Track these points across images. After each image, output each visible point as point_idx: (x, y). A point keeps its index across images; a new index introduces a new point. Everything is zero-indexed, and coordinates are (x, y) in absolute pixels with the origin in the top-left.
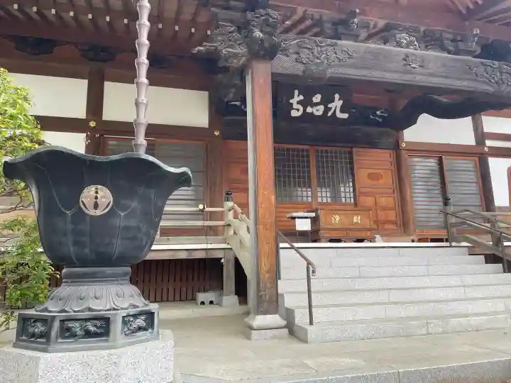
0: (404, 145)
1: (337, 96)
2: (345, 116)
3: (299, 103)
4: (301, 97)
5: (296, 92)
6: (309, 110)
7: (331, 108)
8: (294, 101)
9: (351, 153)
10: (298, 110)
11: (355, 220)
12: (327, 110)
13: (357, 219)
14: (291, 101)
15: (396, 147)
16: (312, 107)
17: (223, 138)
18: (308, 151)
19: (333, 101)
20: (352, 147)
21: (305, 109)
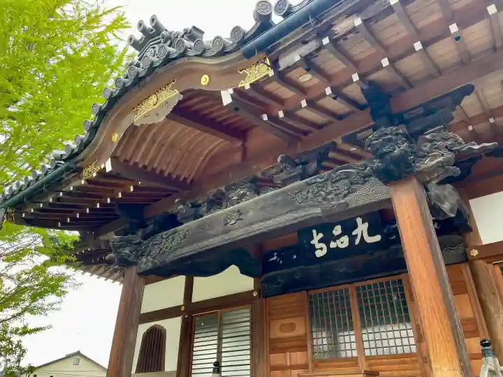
1: (359, 220)
2: (378, 238)
3: (320, 241)
4: (321, 235)
5: (314, 232)
6: (333, 245)
7: (357, 235)
8: (315, 242)
9: (400, 282)
10: (321, 249)
12: (352, 239)
14: (312, 242)
16: (335, 241)
17: (263, 297)
18: (347, 291)
19: (356, 227)
20: (400, 274)
21: (328, 246)
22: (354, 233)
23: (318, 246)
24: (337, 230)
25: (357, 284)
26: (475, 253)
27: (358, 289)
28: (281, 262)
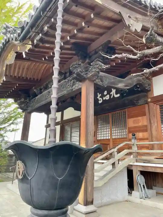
1: (113, 89)
2: (118, 95)
3: (100, 97)
4: (100, 95)
5: (98, 93)
8: (98, 97)
9: (125, 112)
10: (100, 100)
14: (98, 98)
16: (105, 97)
18: (109, 115)
19: (112, 91)
20: (125, 109)
21: (103, 99)
22: (111, 94)
23: (100, 99)
24: (105, 93)
25: (112, 113)
26: (149, 100)
27: (112, 115)
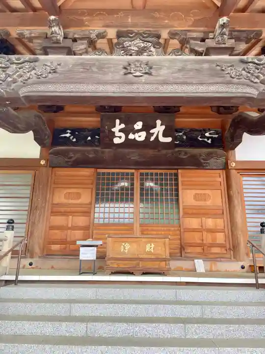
0: (234, 165)
1: (159, 122)
2: (169, 140)
3: (120, 131)
4: (123, 126)
5: (118, 121)
6: (131, 136)
7: (153, 133)
8: (116, 130)
9: (176, 175)
10: (120, 137)
11: (148, 249)
12: (149, 135)
13: (150, 248)
14: (113, 130)
15: (226, 167)
16: (134, 133)
17: (50, 167)
18: (133, 174)
19: (155, 127)
20: (177, 169)
21: (127, 136)
23: (117, 134)
24: (139, 125)
27: (142, 174)
28: (74, 140)
